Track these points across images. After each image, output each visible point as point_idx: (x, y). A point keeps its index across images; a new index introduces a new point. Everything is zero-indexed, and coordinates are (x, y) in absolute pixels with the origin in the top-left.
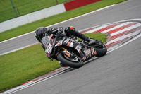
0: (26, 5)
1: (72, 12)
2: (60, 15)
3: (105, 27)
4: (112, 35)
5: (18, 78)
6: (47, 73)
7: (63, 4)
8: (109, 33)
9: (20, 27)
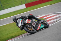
0: (7, 4)
1: (29, 8)
2: (23, 9)
3: (44, 16)
4: (47, 19)
5: (3, 38)
6: (17, 36)
7: (25, 4)
8: (46, 19)
9: (4, 15)
